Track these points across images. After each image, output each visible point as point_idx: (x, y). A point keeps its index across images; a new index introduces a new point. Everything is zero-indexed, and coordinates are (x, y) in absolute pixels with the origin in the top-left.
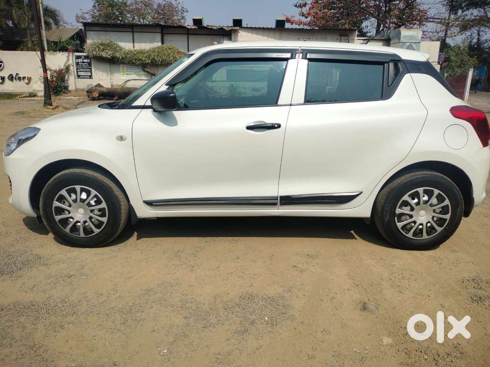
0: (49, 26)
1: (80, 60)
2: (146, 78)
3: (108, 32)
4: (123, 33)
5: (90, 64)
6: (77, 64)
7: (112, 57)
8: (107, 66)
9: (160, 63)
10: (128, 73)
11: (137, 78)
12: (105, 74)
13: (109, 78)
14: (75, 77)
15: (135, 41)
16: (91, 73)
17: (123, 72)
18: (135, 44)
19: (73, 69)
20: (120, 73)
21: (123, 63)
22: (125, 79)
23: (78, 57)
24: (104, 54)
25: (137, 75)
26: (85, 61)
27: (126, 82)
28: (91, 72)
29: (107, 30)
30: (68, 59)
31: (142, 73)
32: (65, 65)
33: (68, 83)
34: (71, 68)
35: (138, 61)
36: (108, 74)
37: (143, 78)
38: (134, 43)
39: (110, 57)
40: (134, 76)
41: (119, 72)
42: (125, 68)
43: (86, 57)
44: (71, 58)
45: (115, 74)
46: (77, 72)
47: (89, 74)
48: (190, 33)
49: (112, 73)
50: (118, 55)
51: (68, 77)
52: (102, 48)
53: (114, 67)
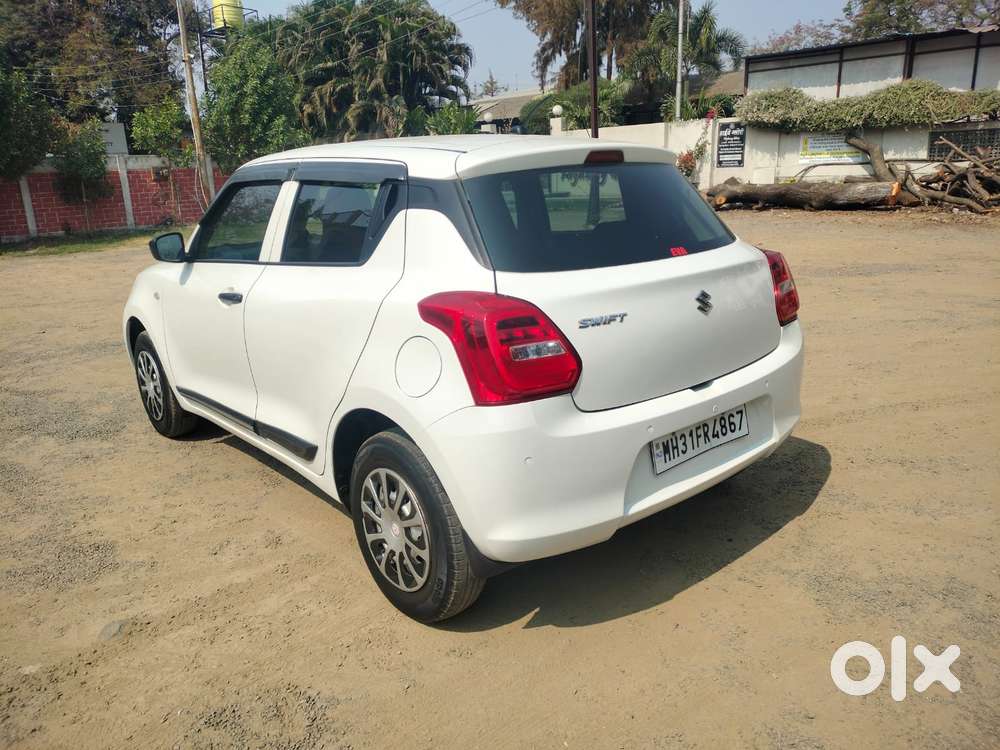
0: (718, 69)
1: (726, 133)
2: (851, 160)
3: (789, 70)
4: (820, 67)
5: (742, 138)
6: (721, 139)
7: (781, 121)
8: (772, 140)
9: (884, 124)
10: (816, 150)
11: (832, 160)
12: (768, 156)
13: (774, 163)
14: (712, 165)
15: (842, 81)
16: (743, 157)
17: (804, 149)
18: (843, 87)
19: (711, 150)
20: (798, 151)
21: (806, 131)
22: (803, 165)
23: (724, 127)
24: (766, 117)
25: (832, 154)
26: (735, 132)
27: (806, 170)
28: (742, 154)
29: (786, 65)
30: (706, 133)
31: (845, 148)
32: (697, 145)
33: (698, 177)
34: (709, 148)
35: (837, 122)
36: (773, 154)
37: (847, 159)
38: (839, 86)
39: (777, 121)
40: (826, 158)
41: (795, 149)
42: (810, 141)
43: (738, 125)
44: (710, 129)
45: (787, 156)
46: (719, 155)
47: (739, 157)
48: (983, 42)
49: (781, 153)
50: (795, 115)
51: (701, 166)
52: (764, 103)
53: (788, 141)
